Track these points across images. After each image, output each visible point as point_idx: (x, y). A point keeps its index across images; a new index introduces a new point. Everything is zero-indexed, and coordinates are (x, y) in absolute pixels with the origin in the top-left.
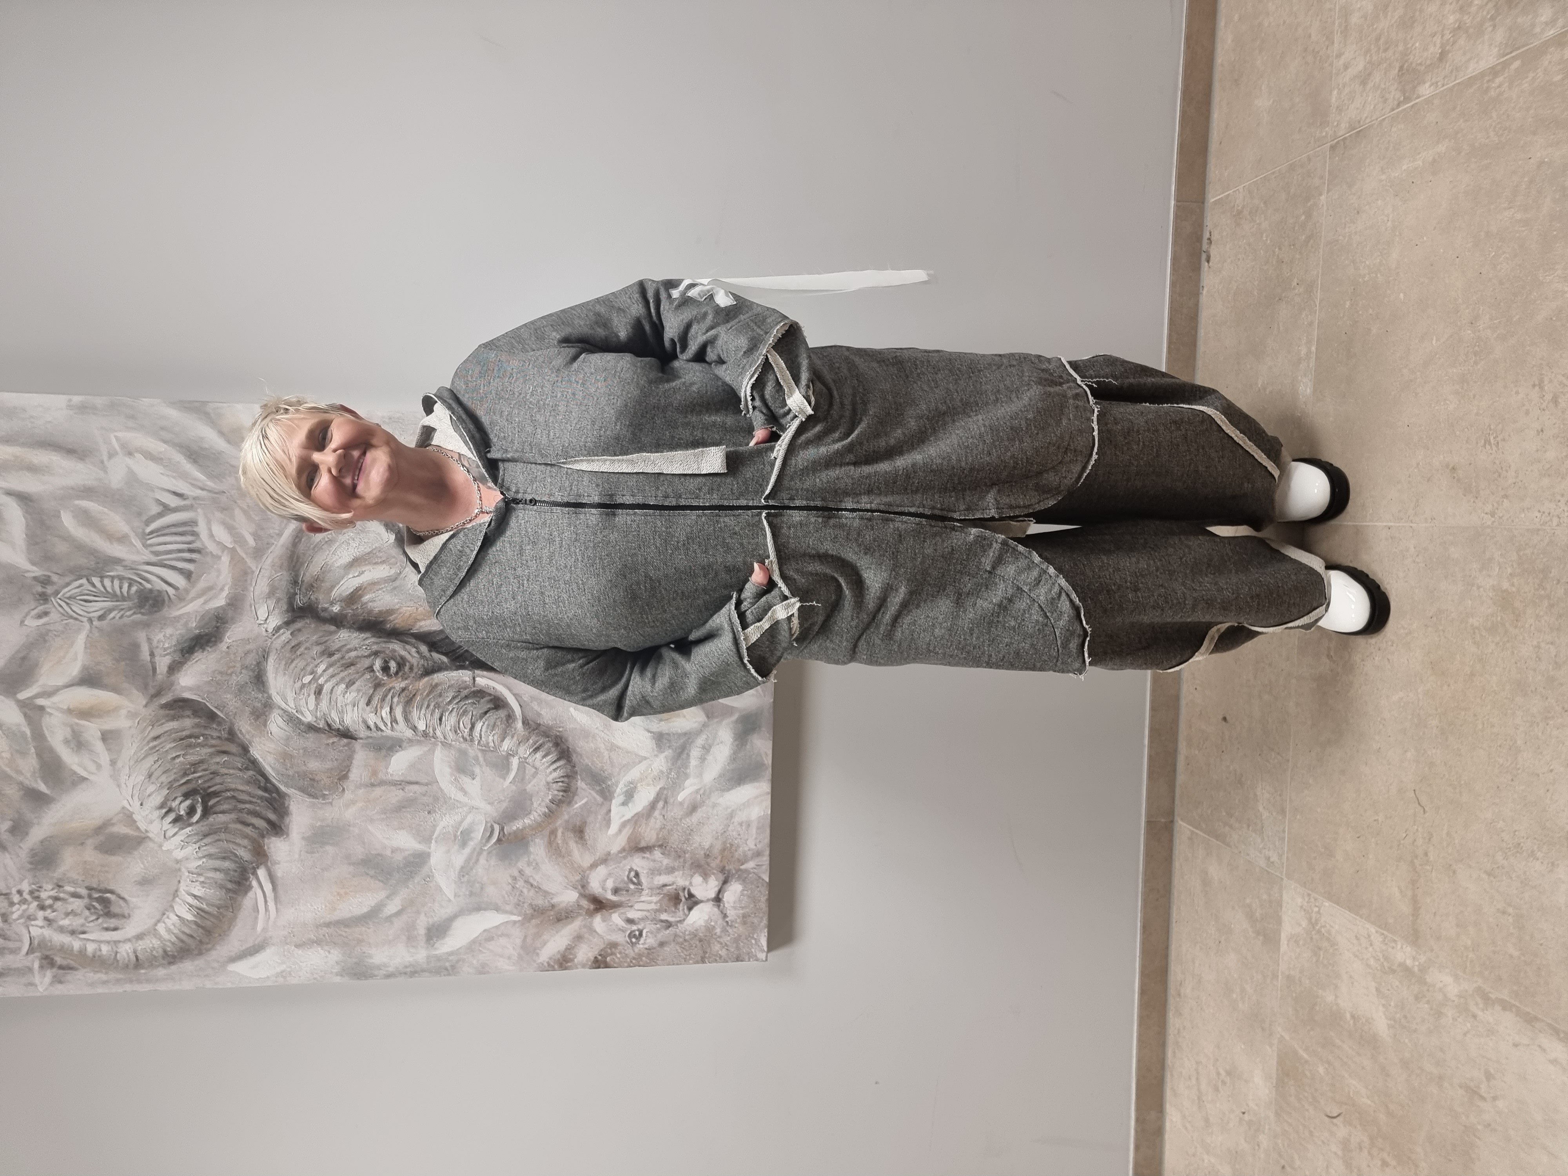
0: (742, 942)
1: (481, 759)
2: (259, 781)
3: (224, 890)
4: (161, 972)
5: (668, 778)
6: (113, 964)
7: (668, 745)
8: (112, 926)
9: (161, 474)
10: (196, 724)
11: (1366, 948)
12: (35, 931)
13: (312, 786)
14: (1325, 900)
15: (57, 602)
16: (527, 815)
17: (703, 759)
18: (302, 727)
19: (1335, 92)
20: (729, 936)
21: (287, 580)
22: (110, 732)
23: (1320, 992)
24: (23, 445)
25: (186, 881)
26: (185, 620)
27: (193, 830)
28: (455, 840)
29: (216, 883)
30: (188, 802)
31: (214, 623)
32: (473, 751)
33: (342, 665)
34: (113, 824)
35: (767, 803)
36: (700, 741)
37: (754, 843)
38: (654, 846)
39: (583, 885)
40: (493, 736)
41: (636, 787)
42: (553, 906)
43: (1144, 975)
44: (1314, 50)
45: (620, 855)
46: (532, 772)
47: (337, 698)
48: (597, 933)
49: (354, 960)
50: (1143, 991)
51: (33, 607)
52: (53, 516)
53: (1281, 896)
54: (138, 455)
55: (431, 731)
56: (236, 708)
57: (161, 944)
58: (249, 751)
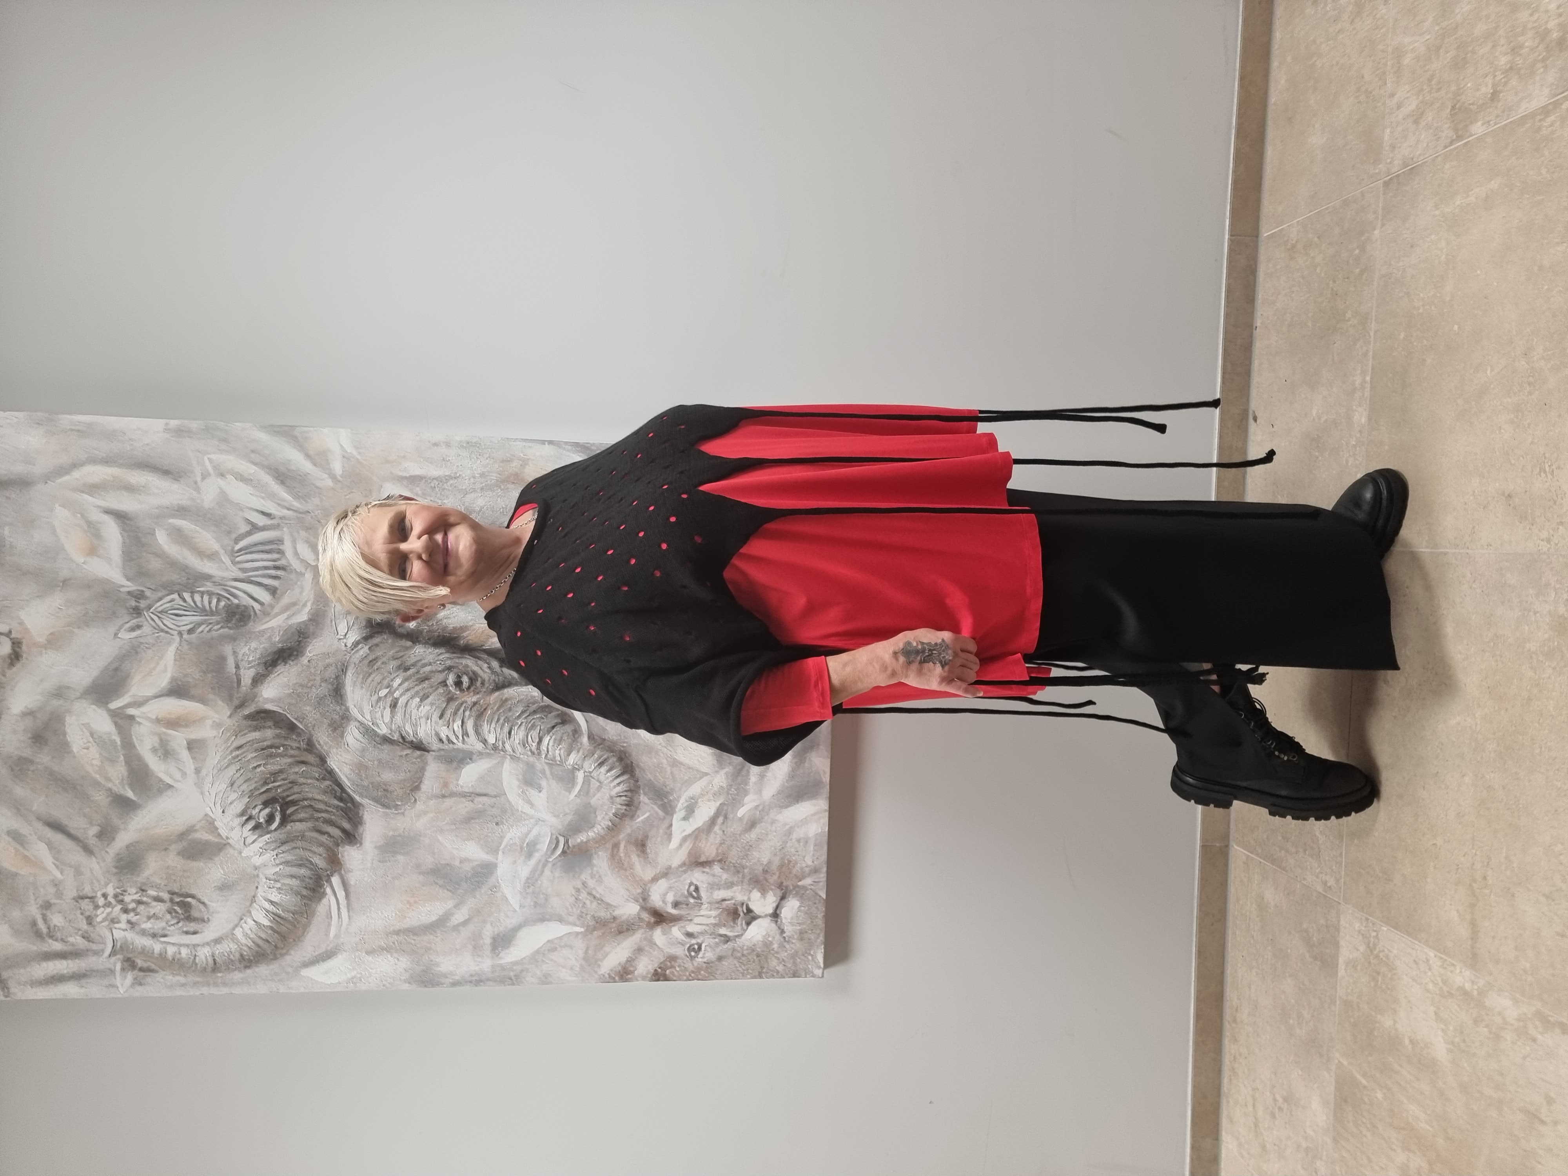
0: (799, 958)
1: (548, 772)
2: (336, 792)
3: (299, 897)
4: (238, 976)
5: (728, 794)
6: (192, 966)
8: (192, 930)
9: (251, 494)
10: (276, 735)
11: (1425, 973)
12: (118, 934)
13: (386, 797)
14: (1382, 924)
15: (150, 616)
16: (591, 828)
17: (762, 776)
18: (377, 739)
19: (1388, 131)
20: (786, 951)
22: (196, 741)
23: (1379, 1017)
24: (121, 466)
25: (263, 887)
26: (269, 634)
27: (271, 838)
28: (521, 851)
29: (292, 889)
30: (267, 811)
31: (296, 638)
32: (540, 764)
33: (417, 679)
34: (196, 831)
35: (825, 820)
37: (811, 860)
38: (713, 861)
40: (560, 750)
41: (696, 802)
42: (615, 918)
43: (1200, 1000)
44: (1367, 90)
45: (681, 869)
46: (597, 786)
47: (411, 711)
48: (657, 945)
49: (421, 968)
50: (1198, 1016)
51: (127, 621)
52: (149, 533)
53: (1339, 921)
54: (229, 477)
55: (501, 744)
56: (316, 720)
57: (238, 949)
58: (326, 762)
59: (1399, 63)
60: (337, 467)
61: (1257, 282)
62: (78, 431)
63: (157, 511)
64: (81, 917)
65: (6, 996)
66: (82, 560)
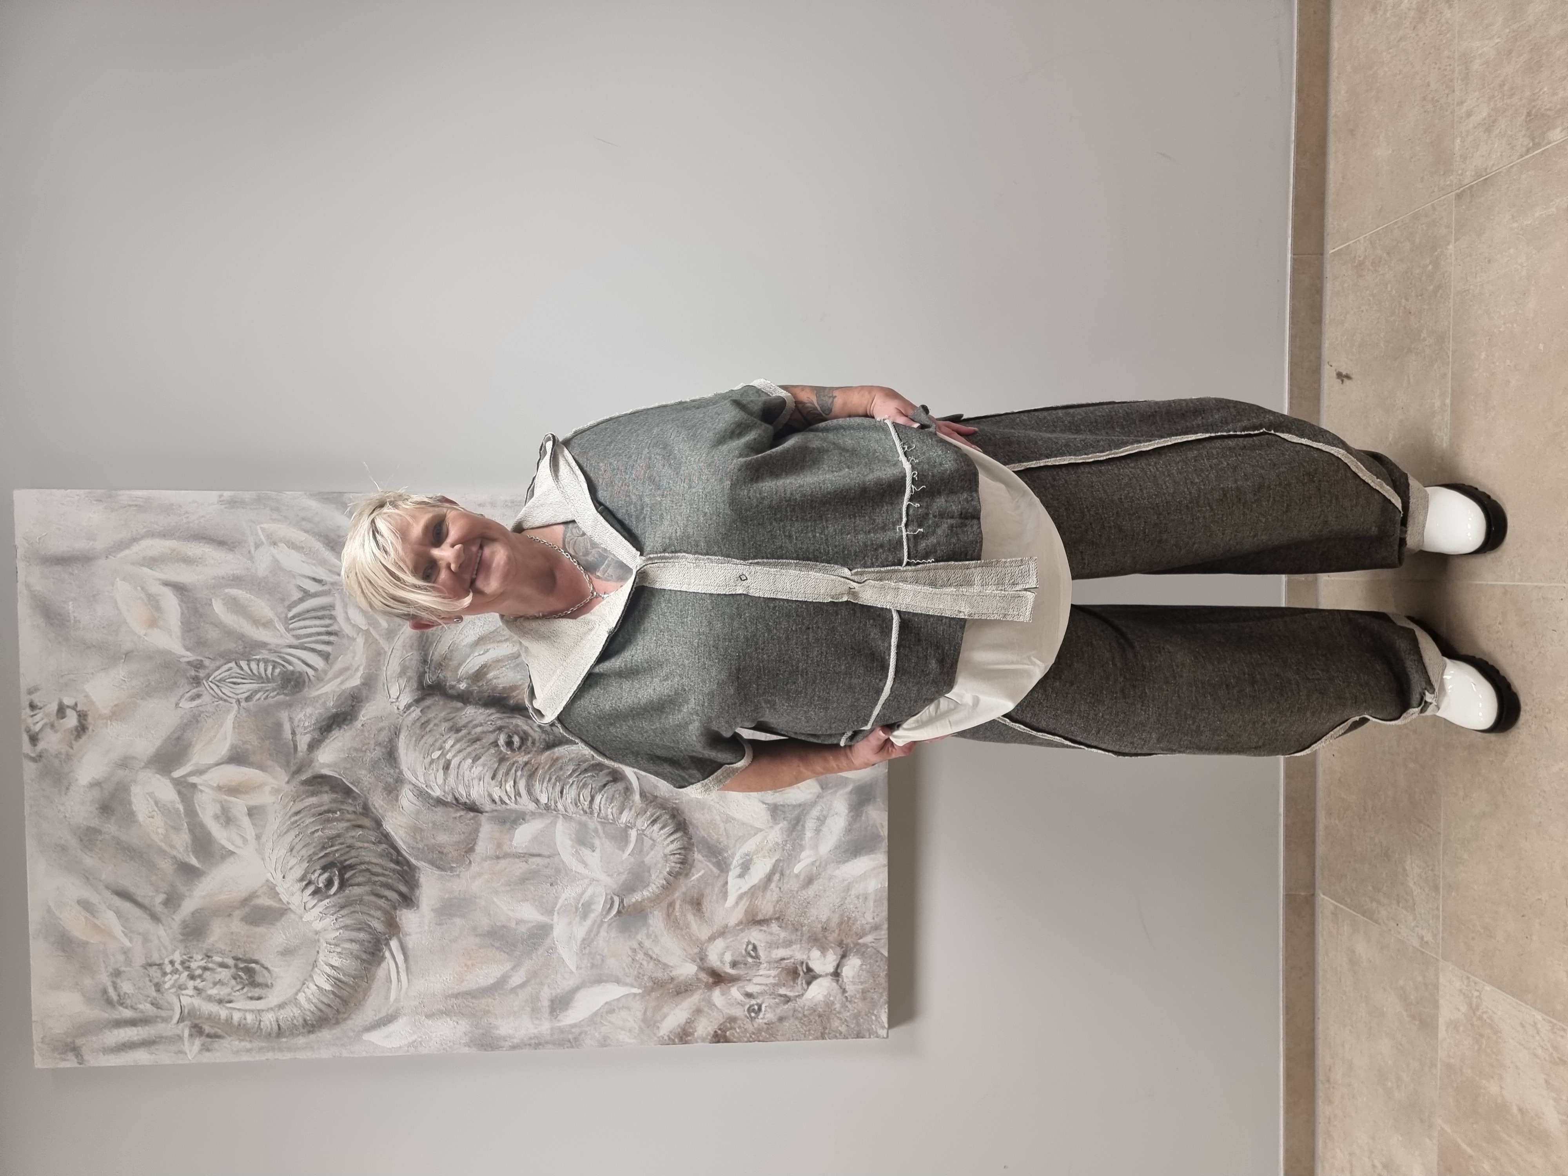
0: (862, 1018)
1: (601, 831)
2: (392, 855)
3: (359, 961)
4: (301, 1040)
5: (784, 850)
6: (257, 1032)
7: (783, 816)
8: (256, 995)
9: (303, 561)
10: (333, 800)
11: (1534, 1037)
12: (185, 1001)
13: (441, 859)
14: (1486, 984)
15: (209, 685)
16: (645, 888)
17: (818, 831)
18: (431, 801)
19: (1458, 140)
20: (849, 1011)
21: (417, 660)
22: (255, 807)
23: (1484, 1082)
24: (179, 538)
25: (324, 951)
26: (323, 700)
27: (330, 903)
28: (576, 912)
29: (351, 953)
30: (326, 875)
31: (350, 702)
32: (593, 823)
33: (469, 741)
34: (258, 897)
35: (884, 875)
36: (815, 812)
37: (872, 916)
38: (771, 919)
40: (612, 808)
41: (751, 859)
42: (672, 979)
43: (1289, 1057)
44: (1433, 98)
45: (738, 928)
46: (650, 844)
47: (464, 773)
48: (716, 1006)
49: (481, 1031)
50: (1288, 1076)
51: (187, 690)
52: (206, 604)
53: (1438, 979)
54: (282, 545)
55: (553, 804)
56: (371, 784)
57: (301, 1014)
58: (382, 825)
59: (1467, 69)
61: (1324, 301)
62: (136, 506)
63: (213, 581)
64: (150, 983)
65: (80, 1064)
66: (142, 632)
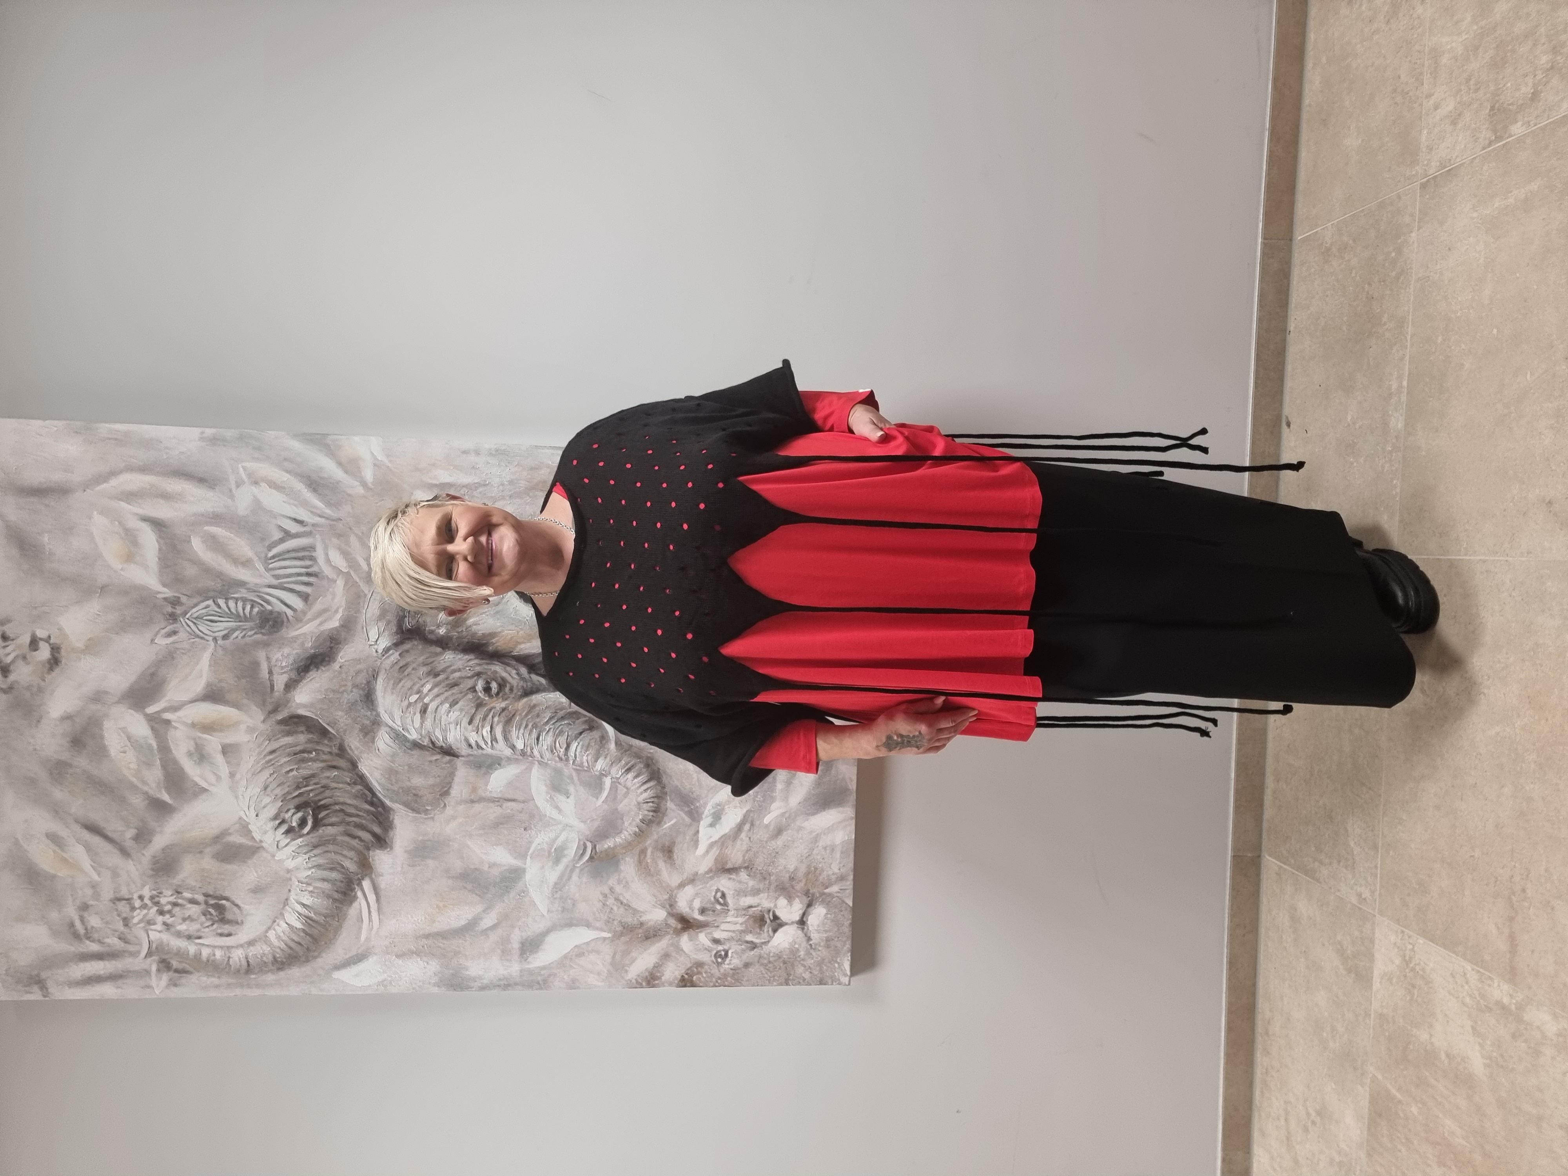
0: (826, 965)
1: (575, 778)
2: (367, 796)
3: (331, 900)
4: (270, 977)
5: (755, 801)
6: (226, 968)
8: (226, 932)
9: (284, 502)
10: (309, 740)
11: (1462, 986)
12: (154, 935)
13: (416, 802)
14: (1418, 937)
15: (186, 622)
16: (618, 834)
17: (788, 783)
18: (408, 744)
19: (1425, 132)
20: (813, 959)
22: (230, 745)
23: (1415, 1030)
24: (158, 474)
25: (296, 889)
26: (301, 640)
27: (303, 841)
28: (549, 857)
29: (323, 893)
30: (300, 815)
31: (328, 643)
32: (568, 770)
33: (447, 685)
34: (230, 834)
35: (853, 827)
37: (838, 867)
38: (740, 868)
39: (671, 904)
40: (587, 756)
41: (723, 809)
42: (642, 924)
43: (1231, 1012)
44: (1403, 91)
45: (707, 876)
46: (624, 792)
47: (441, 717)
48: (684, 952)
49: (451, 971)
50: (1230, 1029)
51: (162, 627)
52: (184, 541)
53: (1374, 933)
54: (263, 485)
55: (529, 749)
56: (346, 725)
57: (271, 951)
58: (357, 767)
59: (1436, 63)
60: (369, 475)
61: (1291, 285)
62: (116, 439)
64: (118, 918)
65: (44, 996)
66: (120, 567)
